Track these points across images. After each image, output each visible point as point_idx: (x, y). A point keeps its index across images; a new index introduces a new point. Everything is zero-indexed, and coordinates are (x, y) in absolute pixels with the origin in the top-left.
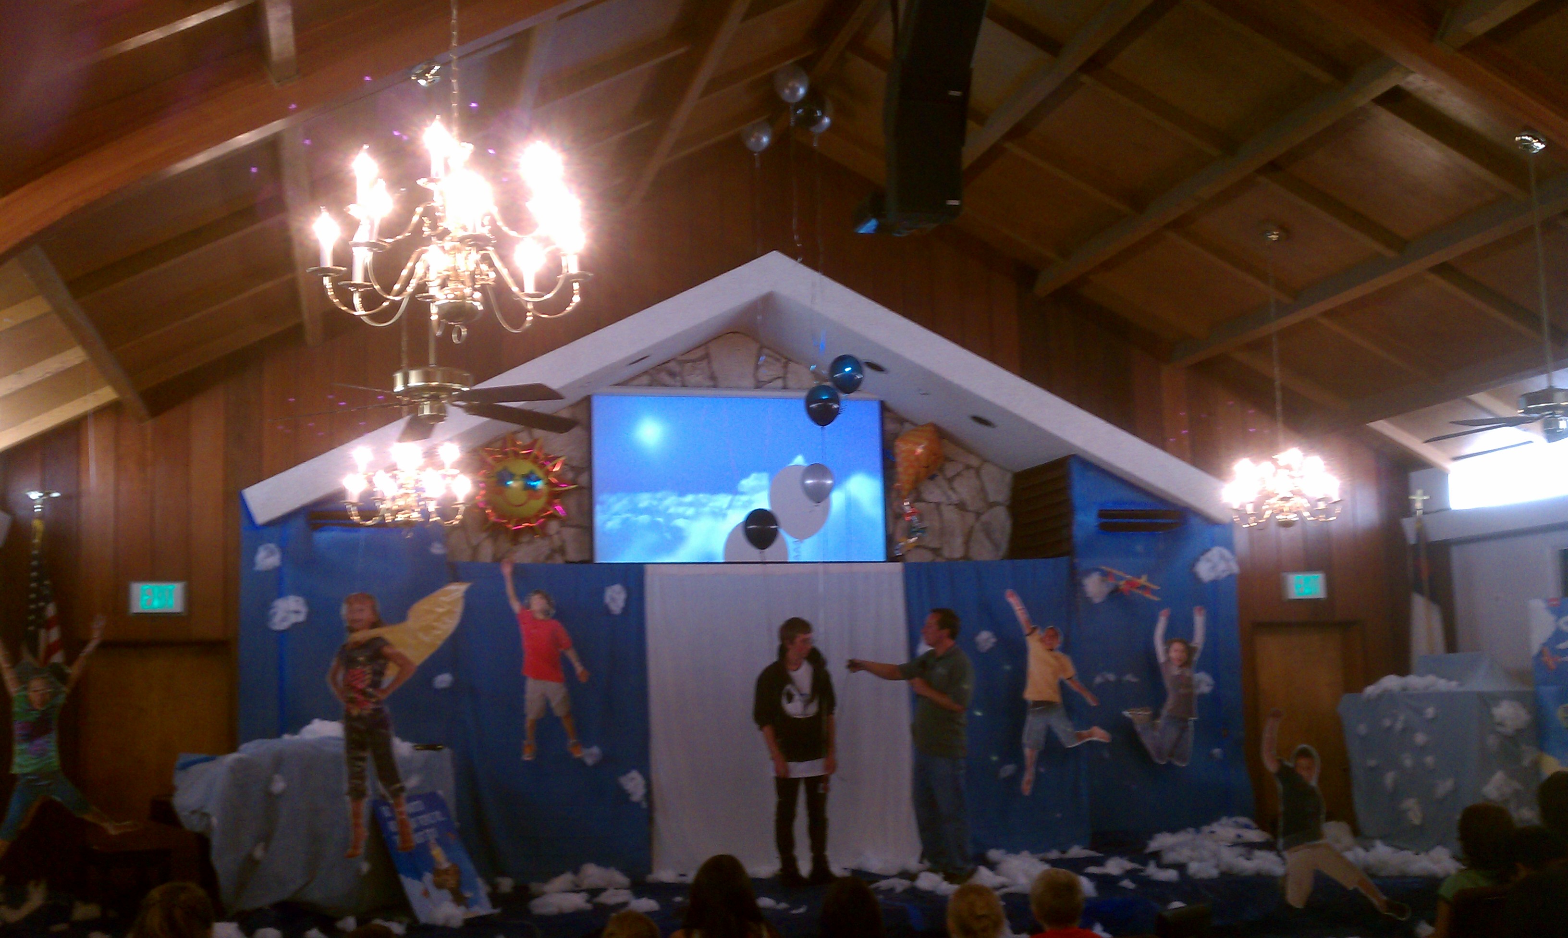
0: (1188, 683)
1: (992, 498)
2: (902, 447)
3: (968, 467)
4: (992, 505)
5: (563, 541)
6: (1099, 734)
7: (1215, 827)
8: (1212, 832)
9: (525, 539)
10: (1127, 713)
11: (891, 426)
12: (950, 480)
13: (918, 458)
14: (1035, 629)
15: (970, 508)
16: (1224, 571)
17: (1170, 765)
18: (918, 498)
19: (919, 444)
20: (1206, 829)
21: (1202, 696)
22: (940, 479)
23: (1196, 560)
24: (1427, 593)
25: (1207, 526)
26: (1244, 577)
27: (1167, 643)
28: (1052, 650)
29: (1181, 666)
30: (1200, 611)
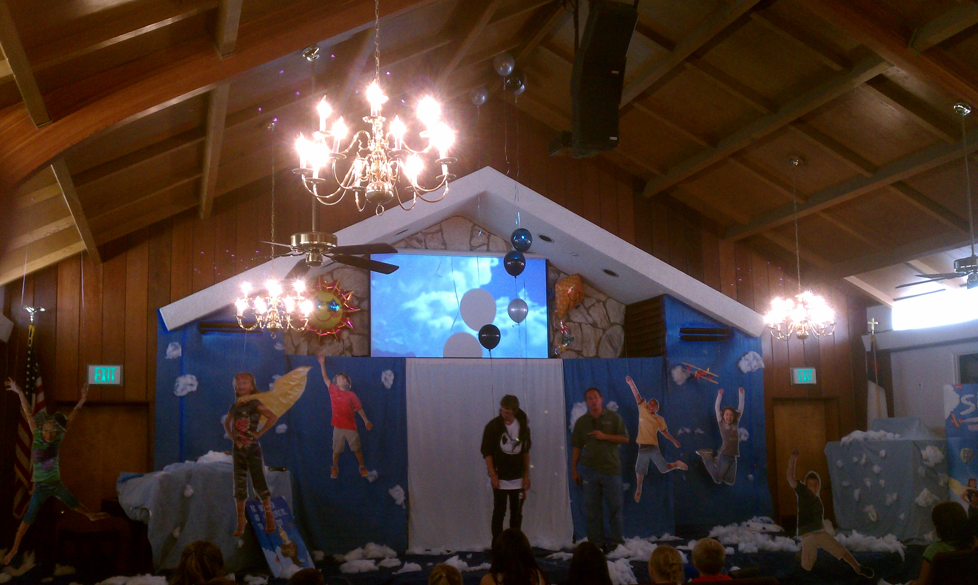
0: (735, 434)
1: (612, 321)
2: (559, 288)
3: (598, 301)
4: (612, 325)
5: (351, 344)
6: (681, 465)
7: (750, 522)
8: (748, 526)
9: (327, 342)
10: (697, 452)
11: (552, 276)
12: (588, 309)
13: (569, 295)
14: (642, 401)
15: (599, 326)
16: (755, 367)
17: (723, 484)
18: (569, 320)
19: (569, 287)
20: (745, 524)
21: (743, 442)
22: (582, 308)
23: (740, 359)
24: (877, 381)
25: (745, 339)
26: (768, 370)
27: (722, 410)
28: (653, 413)
29: (730, 424)
30: (742, 390)
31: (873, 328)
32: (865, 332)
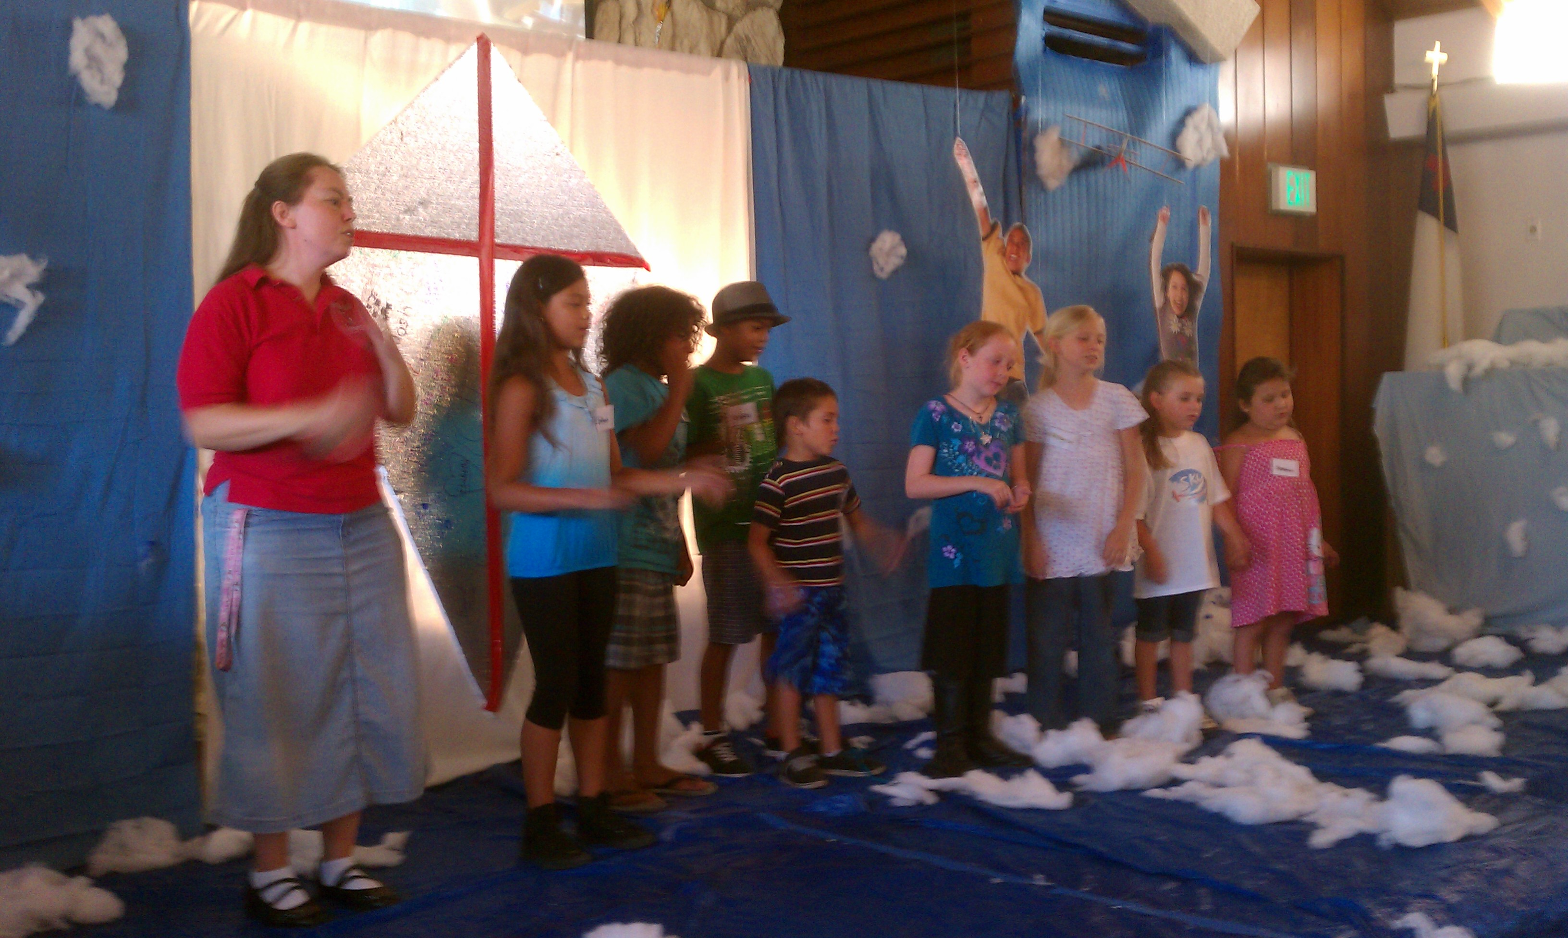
4: (752, 5)
14: (993, 228)
15: (720, 5)
23: (1180, 124)
24: (1442, 215)
25: (1187, 66)
26: (1226, 166)
27: (1165, 275)
28: (1016, 273)
29: (1180, 317)
30: (1204, 215)
31: (1435, 72)
32: (1388, 87)
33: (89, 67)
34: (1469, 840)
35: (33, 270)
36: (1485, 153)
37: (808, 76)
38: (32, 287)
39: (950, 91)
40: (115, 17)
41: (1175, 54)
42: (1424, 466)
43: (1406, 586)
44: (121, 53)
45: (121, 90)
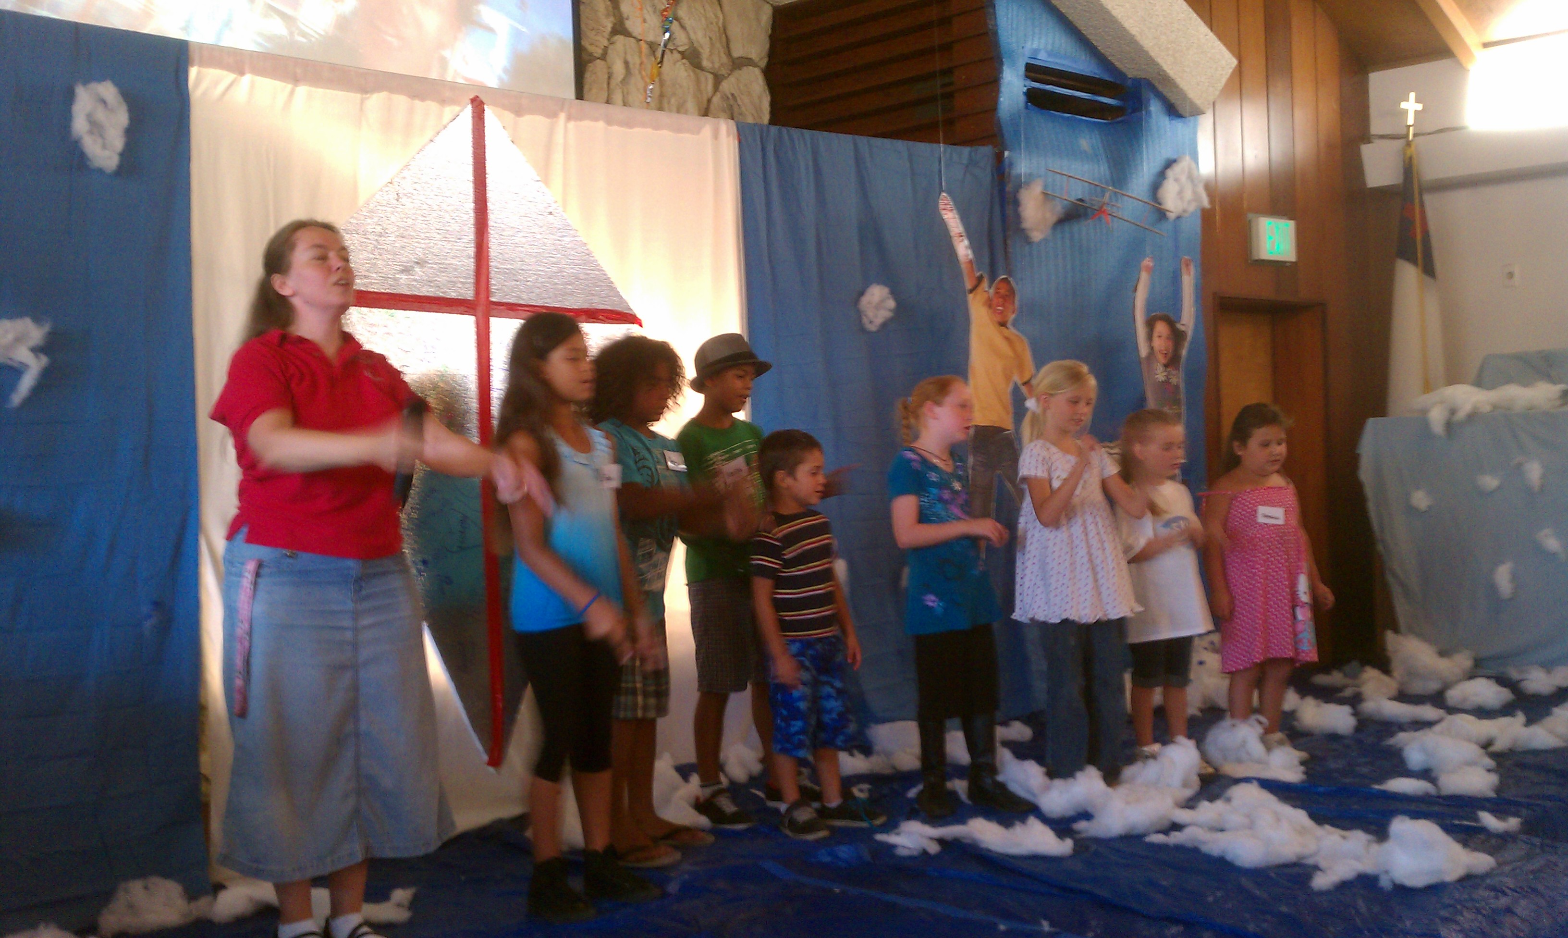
0: (1175, 397)
1: (740, 51)
4: (739, 64)
14: (980, 279)
15: (705, 63)
23: (1161, 176)
24: (1420, 261)
25: (1167, 118)
26: (1207, 216)
27: (1150, 324)
28: (1003, 324)
29: (1166, 366)
30: (1187, 265)
31: (1411, 121)
32: (1366, 137)
33: (91, 132)
34: (1469, 880)
35: (36, 333)
36: (1461, 199)
37: (796, 133)
38: (36, 350)
39: (935, 145)
40: (117, 84)
41: (1155, 107)
42: (1411, 510)
43: (1396, 630)
44: (122, 118)
45: (122, 155)
